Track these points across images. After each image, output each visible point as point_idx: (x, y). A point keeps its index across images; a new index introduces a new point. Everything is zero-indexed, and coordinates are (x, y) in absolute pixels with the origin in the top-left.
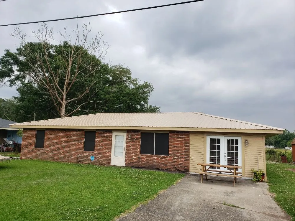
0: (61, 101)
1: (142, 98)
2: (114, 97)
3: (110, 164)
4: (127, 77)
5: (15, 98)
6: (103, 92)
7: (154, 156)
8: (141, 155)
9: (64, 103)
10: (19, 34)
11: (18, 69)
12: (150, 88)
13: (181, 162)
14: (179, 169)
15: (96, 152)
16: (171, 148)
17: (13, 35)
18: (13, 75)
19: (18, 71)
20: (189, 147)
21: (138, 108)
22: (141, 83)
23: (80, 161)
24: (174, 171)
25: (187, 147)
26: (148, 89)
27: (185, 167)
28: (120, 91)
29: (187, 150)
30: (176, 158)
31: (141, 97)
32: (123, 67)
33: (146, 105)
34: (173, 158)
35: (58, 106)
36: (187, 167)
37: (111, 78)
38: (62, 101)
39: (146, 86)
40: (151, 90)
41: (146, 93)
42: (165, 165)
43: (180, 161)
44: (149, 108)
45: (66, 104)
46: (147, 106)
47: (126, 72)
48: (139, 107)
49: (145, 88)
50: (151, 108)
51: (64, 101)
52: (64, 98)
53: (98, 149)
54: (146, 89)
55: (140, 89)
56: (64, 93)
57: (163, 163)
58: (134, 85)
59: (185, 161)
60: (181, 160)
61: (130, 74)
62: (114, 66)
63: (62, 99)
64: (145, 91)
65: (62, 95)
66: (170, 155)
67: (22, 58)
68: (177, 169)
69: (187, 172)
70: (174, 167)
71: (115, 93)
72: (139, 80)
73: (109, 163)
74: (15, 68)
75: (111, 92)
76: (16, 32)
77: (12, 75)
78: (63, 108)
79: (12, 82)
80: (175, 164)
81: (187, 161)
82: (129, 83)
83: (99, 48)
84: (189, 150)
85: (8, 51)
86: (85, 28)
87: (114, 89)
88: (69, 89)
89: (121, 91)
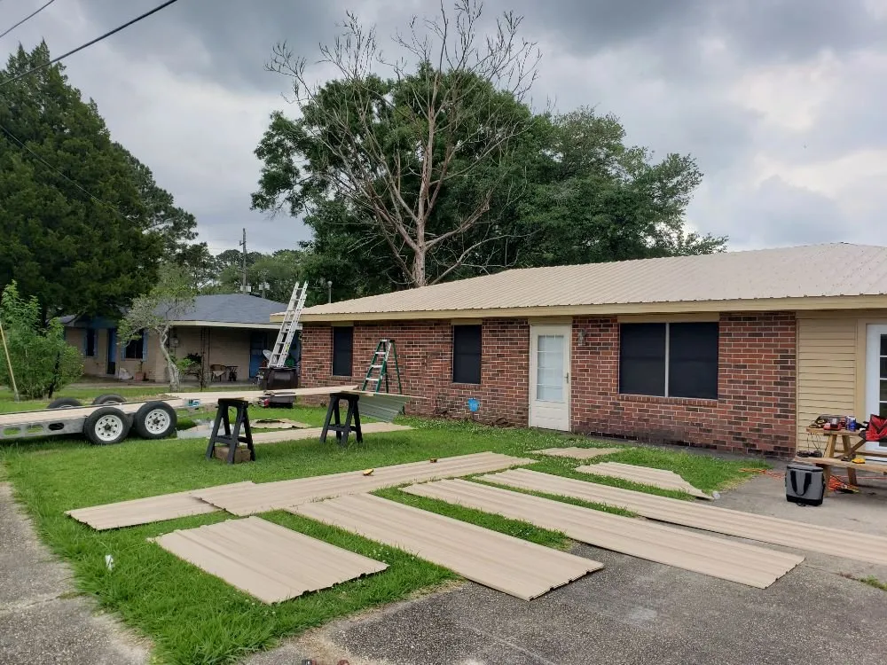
0: (413, 244)
1: (660, 210)
2: (564, 217)
3: (527, 422)
4: (609, 146)
5: (304, 245)
6: (532, 204)
7: (666, 400)
8: (623, 397)
9: (421, 247)
10: (286, 64)
11: (308, 162)
12: (689, 174)
13: (762, 420)
14: (754, 446)
15: (486, 385)
16: (725, 373)
17: (272, 69)
18: (298, 181)
19: (307, 168)
20: (794, 368)
21: (648, 246)
22: (654, 160)
23: (445, 412)
24: (737, 451)
25: (789, 368)
26: (680, 178)
27: (778, 437)
28: (586, 195)
29: (785, 379)
30: (744, 409)
31: (656, 208)
32: (597, 115)
33: (674, 235)
34: (734, 408)
35: (404, 258)
36: (787, 438)
37: (558, 158)
38: (416, 242)
39: (676, 166)
40: (693, 183)
41: (673, 191)
42: (704, 430)
43: (762, 416)
44: (688, 243)
45: (427, 251)
46: (679, 237)
47: (606, 131)
48: (650, 242)
49: (670, 176)
50: (694, 243)
51: (421, 243)
52: (421, 232)
53: (490, 379)
54: (675, 180)
55: (653, 180)
56: (420, 220)
57: (698, 425)
58: (631, 170)
59: (779, 416)
60: (764, 415)
61: (618, 137)
62: (565, 118)
63: (414, 238)
64: (670, 185)
65: (414, 225)
66: (723, 396)
67: (313, 132)
68: (747, 445)
69: (788, 455)
70: (737, 439)
71: (568, 203)
72: (648, 153)
73: (525, 419)
74: (299, 160)
75: (554, 202)
76: (280, 59)
77: (295, 182)
78: (420, 262)
79: (296, 203)
80: (743, 429)
81: (787, 417)
82: (616, 164)
83: (511, 64)
84: (794, 379)
85: (278, 116)
86: (464, 8)
87: (564, 191)
88: (430, 206)
89: (586, 193)
